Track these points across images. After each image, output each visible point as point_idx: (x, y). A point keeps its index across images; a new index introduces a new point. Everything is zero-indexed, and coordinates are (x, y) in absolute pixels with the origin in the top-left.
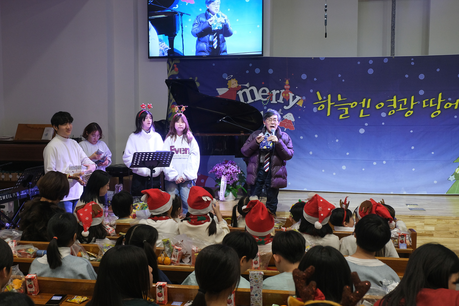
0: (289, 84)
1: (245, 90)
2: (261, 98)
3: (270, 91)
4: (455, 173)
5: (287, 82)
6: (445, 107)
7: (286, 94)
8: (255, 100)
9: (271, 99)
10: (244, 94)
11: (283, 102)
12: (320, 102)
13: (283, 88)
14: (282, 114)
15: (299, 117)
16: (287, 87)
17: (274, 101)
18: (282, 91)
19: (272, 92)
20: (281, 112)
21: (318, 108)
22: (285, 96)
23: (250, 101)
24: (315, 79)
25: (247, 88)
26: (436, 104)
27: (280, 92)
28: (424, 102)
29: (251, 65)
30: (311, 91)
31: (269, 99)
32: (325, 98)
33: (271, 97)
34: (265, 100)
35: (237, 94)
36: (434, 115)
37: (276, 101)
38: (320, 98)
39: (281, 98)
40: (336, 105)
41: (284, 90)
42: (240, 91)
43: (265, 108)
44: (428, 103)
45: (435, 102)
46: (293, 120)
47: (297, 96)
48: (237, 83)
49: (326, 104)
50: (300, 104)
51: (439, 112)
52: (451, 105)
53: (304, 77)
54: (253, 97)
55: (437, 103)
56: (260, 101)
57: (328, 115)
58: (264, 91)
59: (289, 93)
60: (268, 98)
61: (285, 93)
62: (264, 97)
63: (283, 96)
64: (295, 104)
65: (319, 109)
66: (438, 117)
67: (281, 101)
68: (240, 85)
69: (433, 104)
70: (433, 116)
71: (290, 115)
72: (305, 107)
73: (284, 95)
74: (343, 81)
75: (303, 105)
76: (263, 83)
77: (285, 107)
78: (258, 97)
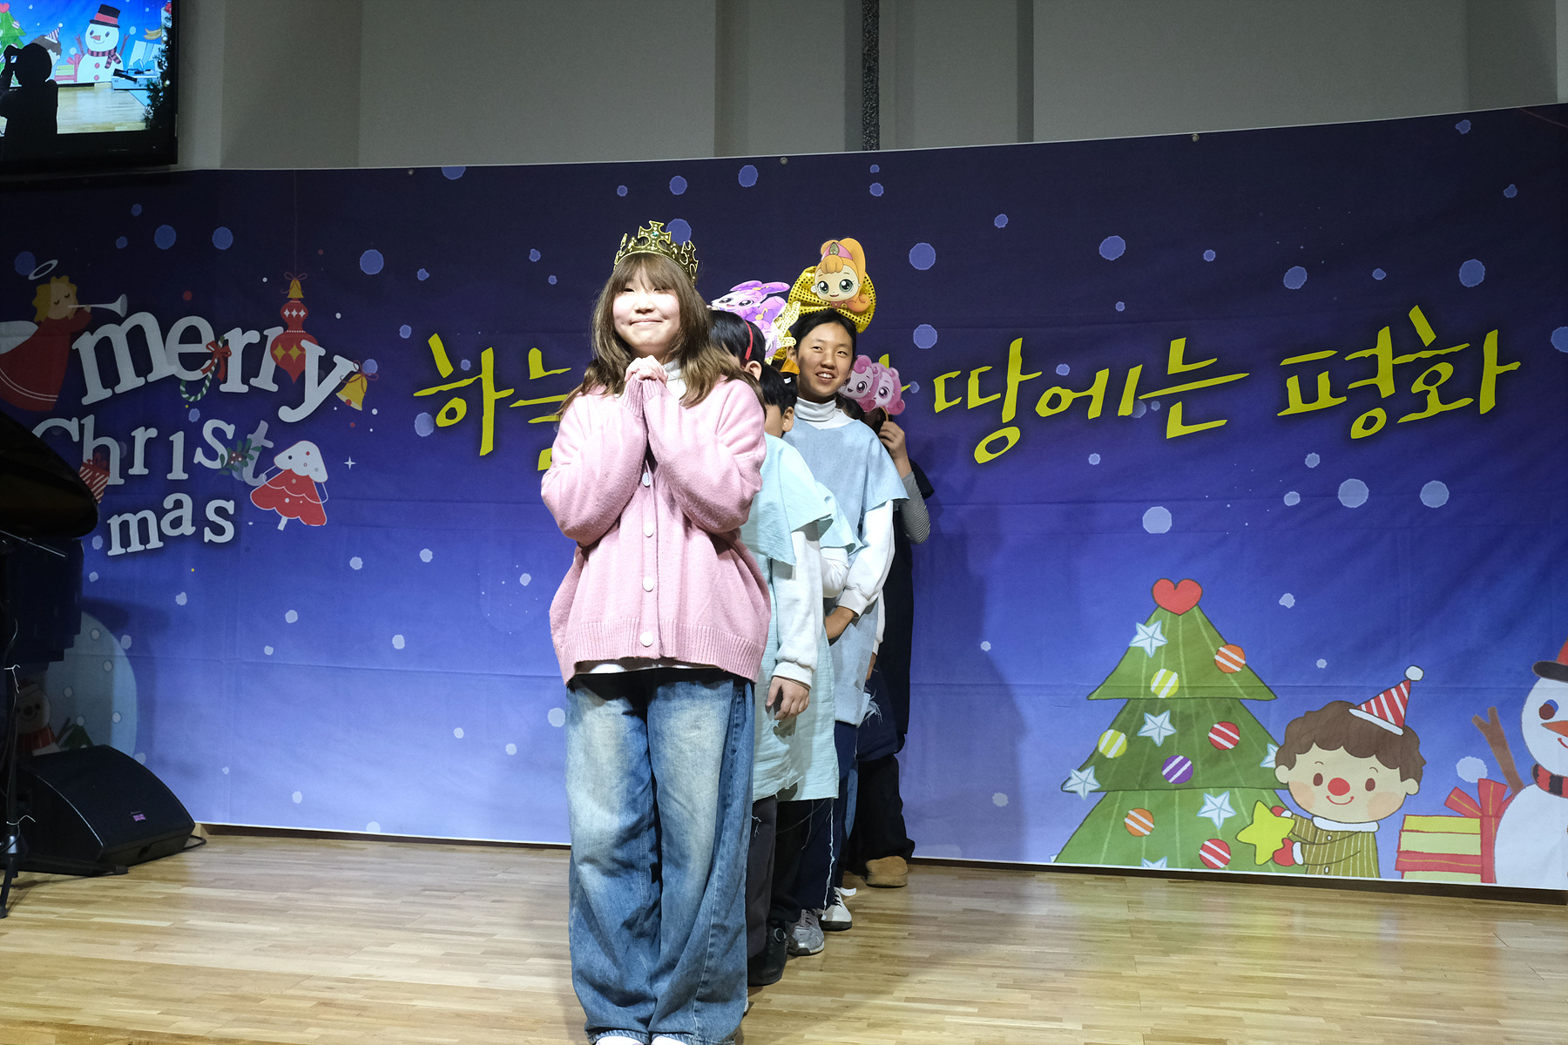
0: (306, 302)
1: (108, 330)
2: (176, 369)
3: (219, 333)
4: (1096, 753)
5: (295, 291)
6: (1043, 409)
7: (287, 348)
8: (152, 378)
9: (221, 375)
10: (104, 350)
11: (274, 388)
12: (445, 388)
13: (279, 321)
14: (270, 445)
15: (350, 463)
16: (294, 313)
17: (234, 384)
18: (274, 333)
19: (226, 336)
20: (266, 437)
21: (434, 416)
22: (287, 357)
23: (129, 380)
24: (423, 275)
25: (118, 320)
26: (998, 396)
27: (264, 339)
28: (939, 384)
29: (137, 210)
30: (405, 332)
31: (214, 374)
32: (466, 365)
33: (222, 363)
34: (196, 375)
35: (74, 347)
36: (991, 448)
37: (245, 381)
38: (445, 367)
39: (268, 366)
40: (521, 403)
41: (279, 330)
42: (86, 336)
43: (194, 416)
44: (956, 389)
45: (994, 382)
46: (321, 475)
47: (337, 359)
48: (73, 297)
49: (473, 396)
50: (354, 396)
51: (1013, 435)
52: (1067, 397)
53: (372, 262)
54: (143, 363)
55: (1004, 391)
56: (173, 380)
57: (483, 452)
58: (191, 335)
59: (304, 343)
60: (208, 369)
61: (284, 342)
62: (189, 361)
63: (274, 357)
64: (332, 398)
65: (442, 421)
66: (1008, 459)
67: (265, 380)
68: (88, 308)
69: (982, 396)
70: (982, 455)
71: (308, 453)
72: (375, 412)
73: (280, 352)
74: (553, 280)
75: (368, 402)
76: (187, 296)
77: (287, 414)
78: (165, 364)
